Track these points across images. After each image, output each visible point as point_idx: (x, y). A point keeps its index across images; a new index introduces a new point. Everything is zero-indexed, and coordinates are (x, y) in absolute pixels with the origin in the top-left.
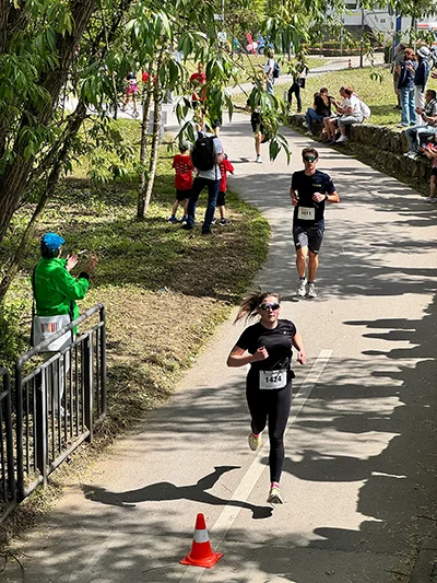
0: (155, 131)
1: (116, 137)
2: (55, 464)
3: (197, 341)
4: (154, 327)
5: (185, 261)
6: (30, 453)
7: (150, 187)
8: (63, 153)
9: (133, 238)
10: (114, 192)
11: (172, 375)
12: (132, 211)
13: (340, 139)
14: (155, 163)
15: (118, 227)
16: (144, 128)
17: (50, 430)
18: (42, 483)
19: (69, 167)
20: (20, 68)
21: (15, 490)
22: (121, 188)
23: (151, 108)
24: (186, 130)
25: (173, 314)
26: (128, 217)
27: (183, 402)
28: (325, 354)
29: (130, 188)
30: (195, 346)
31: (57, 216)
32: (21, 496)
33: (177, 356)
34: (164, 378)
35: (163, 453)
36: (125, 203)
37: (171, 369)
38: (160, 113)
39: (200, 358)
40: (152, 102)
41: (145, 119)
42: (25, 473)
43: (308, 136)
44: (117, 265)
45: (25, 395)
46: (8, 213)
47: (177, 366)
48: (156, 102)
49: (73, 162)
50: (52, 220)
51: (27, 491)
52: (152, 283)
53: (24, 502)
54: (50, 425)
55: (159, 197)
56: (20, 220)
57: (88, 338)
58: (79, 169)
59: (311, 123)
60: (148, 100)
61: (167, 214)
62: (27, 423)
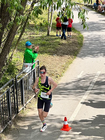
0: (52, 11)
3: (64, 69)
4: (52, 65)
5: (60, 47)
6: (20, 100)
9: (46, 41)
10: (41, 28)
11: (58, 79)
12: (46, 33)
13: (103, 12)
14: (52, 19)
15: (42, 38)
16: (49, 10)
17: (25, 94)
18: (23, 109)
21: (16, 110)
22: (43, 27)
25: (57, 62)
26: (45, 35)
27: (61, 86)
28: (99, 73)
31: (26, 35)
32: (18, 112)
33: (59, 73)
34: (55, 80)
36: (44, 31)
37: (57, 77)
39: (65, 74)
41: (49, 8)
42: (19, 106)
43: (94, 11)
44: (42, 48)
45: (18, 85)
47: (59, 76)
50: (24, 36)
51: (19, 111)
52: (52, 53)
53: (19, 113)
55: (53, 29)
59: (95, 7)
61: (55, 34)
62: (19, 92)
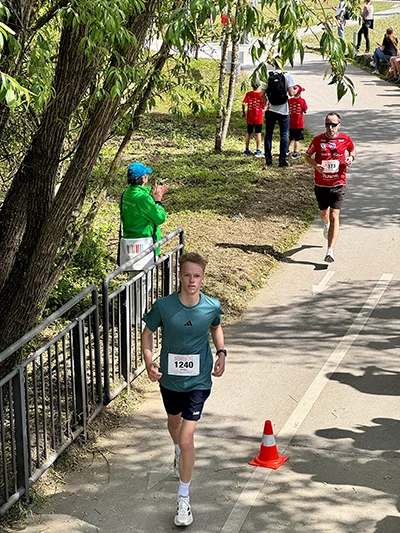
0: (232, 70)
1: (197, 75)
2: (138, 372)
3: (267, 264)
4: (229, 250)
5: (258, 190)
6: (116, 362)
7: (227, 122)
8: (148, 90)
9: (211, 168)
10: (194, 126)
11: (244, 295)
12: (210, 144)
14: (232, 99)
15: (197, 159)
16: (222, 67)
17: (133, 341)
18: (126, 389)
19: (153, 103)
20: (110, 12)
21: (102, 395)
22: (200, 123)
23: (229, 49)
24: (260, 70)
25: (246, 239)
26: (207, 150)
27: (254, 318)
28: (388, 277)
29: (208, 122)
30: (266, 268)
31: (141, 147)
32: (108, 400)
33: (249, 277)
34: (237, 297)
35: (235, 366)
36: (204, 136)
37: (244, 289)
38: (237, 53)
39: (270, 280)
40: (230, 43)
41: (223, 59)
42: (111, 379)
43: (375, 74)
44: (196, 193)
45: (111, 310)
46: (98, 144)
47: (249, 286)
48: (234, 43)
49: (157, 98)
50: (137, 152)
51: (112, 395)
52: (228, 210)
53: (110, 404)
54: (133, 337)
55: (234, 131)
56: (108, 150)
57: (168, 259)
58: (162, 105)
59: (378, 64)
60: (226, 41)
61: (241, 147)
62: (112, 335)
